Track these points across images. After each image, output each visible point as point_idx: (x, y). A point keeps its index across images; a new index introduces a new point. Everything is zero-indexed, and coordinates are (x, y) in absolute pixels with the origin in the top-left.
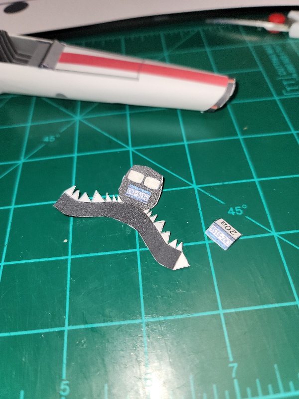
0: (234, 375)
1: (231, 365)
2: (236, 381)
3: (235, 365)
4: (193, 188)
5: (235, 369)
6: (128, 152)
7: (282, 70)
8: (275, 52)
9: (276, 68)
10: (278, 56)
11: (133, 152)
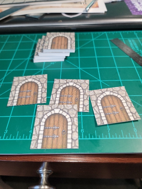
0: (109, 131)
1: (108, 129)
2: (109, 133)
3: (109, 129)
4: (99, 81)
5: (109, 130)
6: (79, 69)
7: (134, 47)
8: (132, 42)
9: (132, 47)
10: (133, 43)
11: (80, 70)
